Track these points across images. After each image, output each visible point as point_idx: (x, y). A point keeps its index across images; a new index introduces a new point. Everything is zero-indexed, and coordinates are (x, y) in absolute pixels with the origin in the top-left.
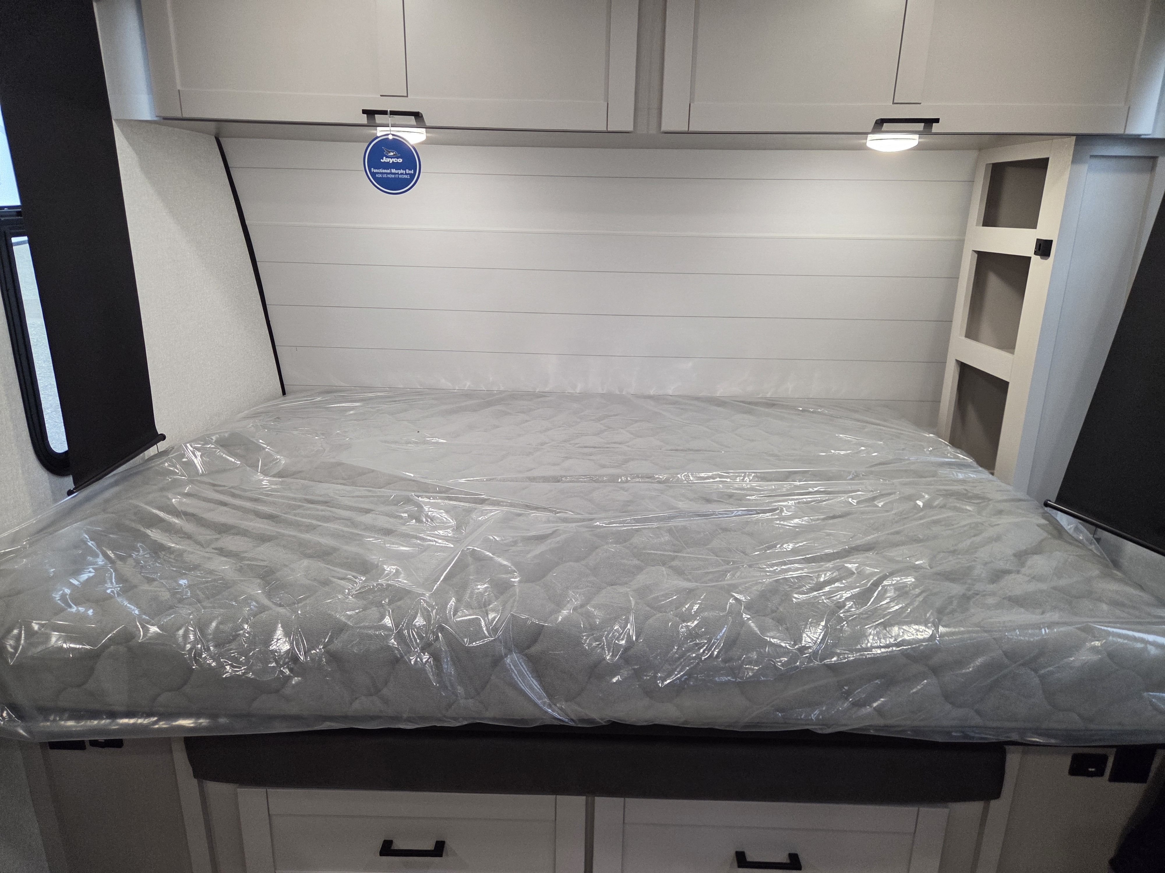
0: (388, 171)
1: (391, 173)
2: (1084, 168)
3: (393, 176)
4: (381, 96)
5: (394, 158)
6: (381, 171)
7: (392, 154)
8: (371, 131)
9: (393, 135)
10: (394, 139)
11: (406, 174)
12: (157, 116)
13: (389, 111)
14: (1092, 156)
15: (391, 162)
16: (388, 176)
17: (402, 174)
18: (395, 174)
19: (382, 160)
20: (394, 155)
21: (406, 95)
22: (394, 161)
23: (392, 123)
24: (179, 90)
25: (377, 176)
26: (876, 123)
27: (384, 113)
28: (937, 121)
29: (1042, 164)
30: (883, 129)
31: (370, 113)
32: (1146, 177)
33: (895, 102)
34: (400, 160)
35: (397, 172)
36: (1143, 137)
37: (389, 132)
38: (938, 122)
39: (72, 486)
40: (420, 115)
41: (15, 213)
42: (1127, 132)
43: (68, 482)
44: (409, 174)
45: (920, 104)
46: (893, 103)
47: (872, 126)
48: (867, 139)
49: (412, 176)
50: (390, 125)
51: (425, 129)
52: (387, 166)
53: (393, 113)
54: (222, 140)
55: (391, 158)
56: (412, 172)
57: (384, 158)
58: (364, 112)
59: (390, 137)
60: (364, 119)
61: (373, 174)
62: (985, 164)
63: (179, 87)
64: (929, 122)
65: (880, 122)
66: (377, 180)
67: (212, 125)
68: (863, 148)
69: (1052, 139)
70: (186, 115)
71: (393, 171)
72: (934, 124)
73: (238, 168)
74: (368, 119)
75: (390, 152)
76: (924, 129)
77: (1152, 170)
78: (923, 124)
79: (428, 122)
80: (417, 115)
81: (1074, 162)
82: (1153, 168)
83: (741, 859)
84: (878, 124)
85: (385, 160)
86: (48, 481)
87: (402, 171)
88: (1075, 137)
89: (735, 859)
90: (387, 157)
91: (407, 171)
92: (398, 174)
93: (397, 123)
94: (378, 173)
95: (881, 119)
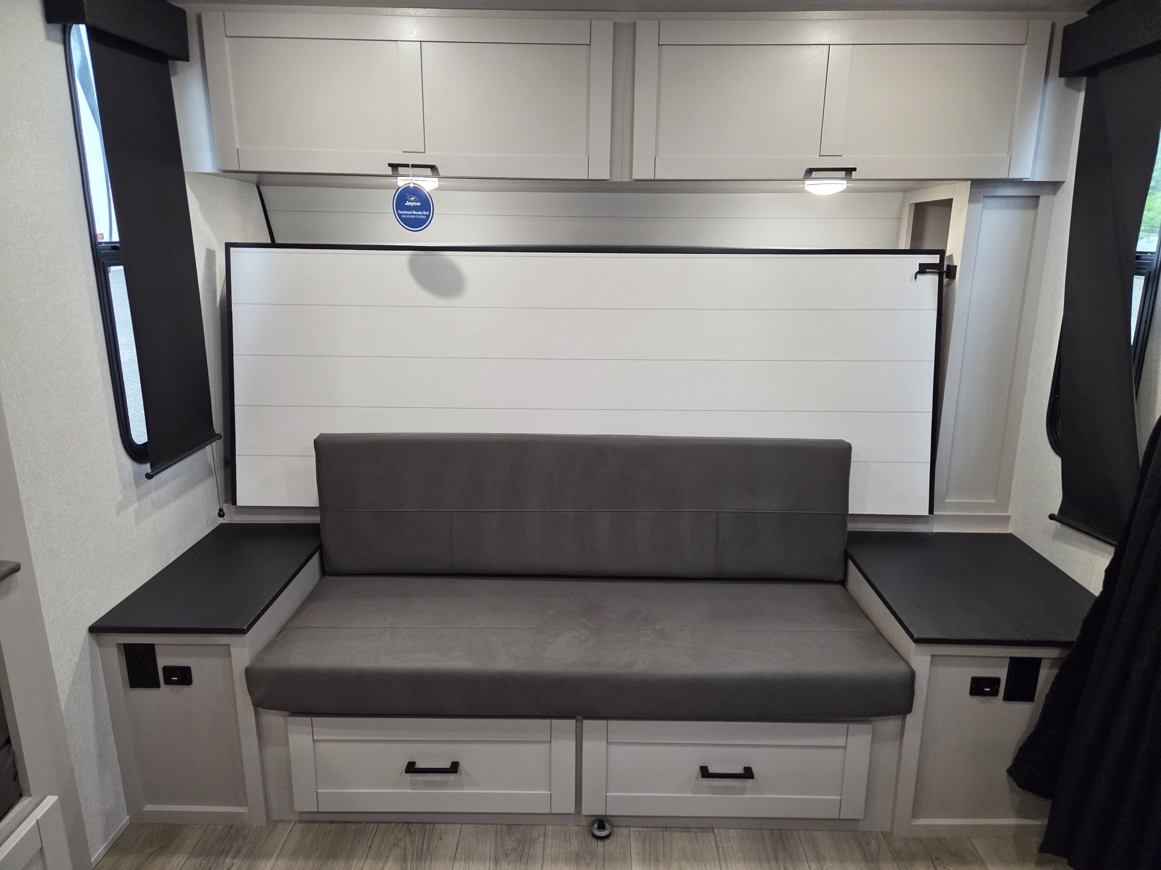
0: (410, 213)
1: (412, 214)
2: (979, 206)
3: (414, 217)
4: (404, 152)
5: (414, 202)
6: (405, 212)
7: (413, 199)
8: (392, 180)
9: (414, 184)
10: (414, 187)
11: (423, 215)
12: (218, 170)
13: (410, 165)
14: (984, 197)
15: (412, 205)
16: (411, 216)
17: (420, 215)
18: (415, 215)
19: (406, 204)
20: (414, 199)
21: (424, 151)
22: (415, 205)
23: (413, 174)
24: (238, 149)
25: (402, 216)
26: (806, 171)
27: (407, 166)
28: (855, 169)
29: (948, 204)
30: (812, 177)
31: (394, 167)
32: (1032, 213)
33: (821, 155)
34: (419, 204)
35: (416, 213)
36: (1024, 180)
37: (410, 181)
38: (856, 171)
39: (149, 471)
40: (436, 167)
41: (110, 248)
42: (1011, 177)
43: (147, 468)
44: (425, 215)
45: (841, 156)
46: (820, 156)
47: (804, 174)
48: (805, 184)
49: (428, 216)
50: (411, 176)
51: (437, 179)
52: (409, 208)
53: (414, 166)
54: (261, 188)
55: (413, 202)
56: (428, 213)
57: (408, 202)
58: (390, 165)
59: (412, 185)
60: (389, 171)
61: (400, 215)
62: (909, 203)
63: (238, 146)
64: (849, 171)
65: (808, 171)
66: (403, 220)
67: (254, 177)
68: (802, 191)
69: (955, 183)
70: (243, 168)
71: (414, 212)
72: (853, 172)
73: (276, 211)
74: (392, 171)
75: (411, 197)
76: (845, 176)
77: (1036, 208)
78: (845, 172)
79: (441, 173)
80: (433, 168)
81: (971, 201)
82: (1037, 205)
83: (705, 773)
84: (808, 172)
85: (408, 203)
86: (131, 466)
87: (420, 213)
88: (970, 181)
89: (700, 772)
90: (409, 201)
91: (424, 212)
92: (417, 215)
93: (416, 174)
94: (403, 214)
95: (810, 168)
